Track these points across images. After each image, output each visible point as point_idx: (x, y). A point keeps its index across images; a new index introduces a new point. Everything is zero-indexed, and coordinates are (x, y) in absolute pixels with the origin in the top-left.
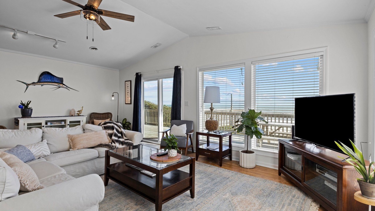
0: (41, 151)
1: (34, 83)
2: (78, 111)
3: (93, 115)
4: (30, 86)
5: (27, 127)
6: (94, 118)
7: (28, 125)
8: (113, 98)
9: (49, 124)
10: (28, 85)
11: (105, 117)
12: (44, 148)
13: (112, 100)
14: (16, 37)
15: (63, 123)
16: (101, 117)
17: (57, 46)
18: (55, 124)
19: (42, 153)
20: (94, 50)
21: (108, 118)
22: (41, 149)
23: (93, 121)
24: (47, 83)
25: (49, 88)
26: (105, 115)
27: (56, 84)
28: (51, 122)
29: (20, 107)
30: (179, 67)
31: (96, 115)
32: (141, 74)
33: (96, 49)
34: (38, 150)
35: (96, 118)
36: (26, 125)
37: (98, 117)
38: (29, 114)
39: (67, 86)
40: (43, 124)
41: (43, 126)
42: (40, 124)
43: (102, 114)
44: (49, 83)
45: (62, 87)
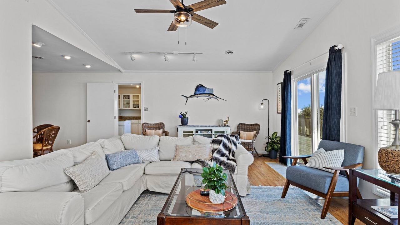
0: (149, 156)
1: (191, 96)
2: (225, 122)
3: (240, 126)
4: (189, 99)
5: (183, 134)
6: (241, 129)
7: (184, 132)
8: (262, 107)
9: (199, 132)
10: (187, 98)
11: (253, 129)
12: (152, 154)
13: (260, 109)
14: (167, 59)
15: (210, 133)
16: (249, 128)
17: (195, 59)
18: (203, 133)
19: (150, 158)
20: (229, 54)
21: (255, 130)
22: (149, 155)
23: (240, 132)
24: (200, 95)
25: (202, 99)
26: (252, 126)
27: (207, 95)
28: (201, 130)
29: (180, 117)
30: (336, 48)
31: (244, 126)
32: (290, 72)
33: (231, 52)
34: (147, 155)
35: (243, 129)
36: (182, 132)
37: (245, 128)
38: (186, 123)
39: (216, 97)
40: (194, 132)
41: (194, 134)
42: (192, 132)
43: (250, 125)
44: (202, 95)
45: (212, 98)
